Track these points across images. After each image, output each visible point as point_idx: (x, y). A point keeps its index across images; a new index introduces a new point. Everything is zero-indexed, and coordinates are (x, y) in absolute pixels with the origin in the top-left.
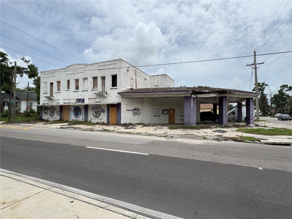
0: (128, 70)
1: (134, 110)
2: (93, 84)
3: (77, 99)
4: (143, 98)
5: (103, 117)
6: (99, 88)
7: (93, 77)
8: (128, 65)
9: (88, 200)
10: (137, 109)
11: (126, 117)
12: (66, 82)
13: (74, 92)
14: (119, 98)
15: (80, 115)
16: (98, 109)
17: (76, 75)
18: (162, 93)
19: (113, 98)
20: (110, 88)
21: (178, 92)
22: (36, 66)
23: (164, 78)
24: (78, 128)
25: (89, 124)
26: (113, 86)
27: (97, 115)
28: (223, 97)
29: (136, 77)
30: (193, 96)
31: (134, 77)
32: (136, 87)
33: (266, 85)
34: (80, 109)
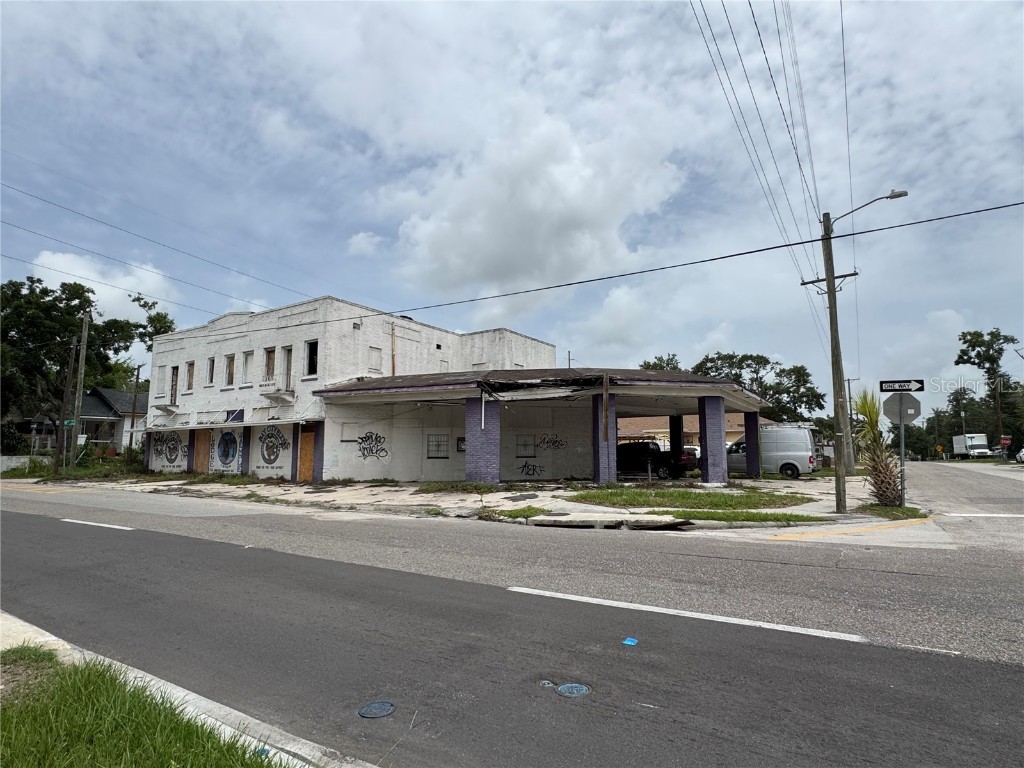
0: (356, 326)
1: (365, 439)
2: (264, 368)
3: (228, 413)
4: (392, 404)
6: (279, 380)
7: (265, 349)
8: (360, 313)
10: (374, 437)
11: (340, 460)
12: (207, 365)
13: (222, 391)
14: (320, 407)
15: (233, 456)
16: (273, 437)
17: (229, 343)
18: (410, 390)
19: (306, 408)
20: (300, 379)
23: (497, 340)
25: (250, 480)
26: (309, 372)
27: (271, 455)
28: (597, 398)
29: (393, 343)
30: (486, 396)
31: (384, 343)
32: (394, 372)
33: (1010, 340)
34: (235, 438)
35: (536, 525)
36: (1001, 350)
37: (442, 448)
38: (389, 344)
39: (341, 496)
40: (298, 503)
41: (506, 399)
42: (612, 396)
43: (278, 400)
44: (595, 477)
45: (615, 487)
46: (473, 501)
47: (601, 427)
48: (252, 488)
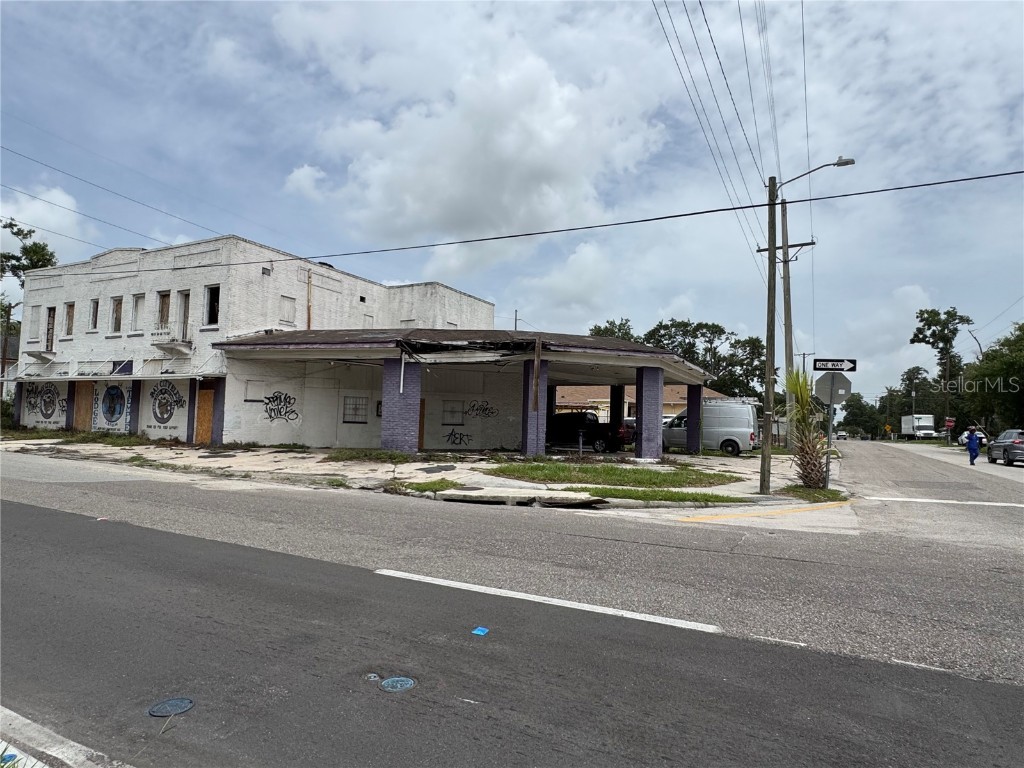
0: (266, 272)
1: (272, 399)
2: (157, 314)
3: (115, 364)
4: (304, 361)
5: (179, 422)
6: (174, 329)
7: (159, 292)
8: (271, 256)
10: (283, 397)
11: (243, 422)
12: (90, 307)
13: (107, 338)
14: (221, 362)
15: (120, 413)
16: (167, 393)
17: (114, 283)
18: (322, 346)
19: (205, 363)
20: (199, 329)
23: (429, 295)
26: (209, 321)
27: (164, 413)
28: (528, 364)
29: (309, 293)
30: (405, 357)
31: (300, 294)
32: (309, 326)
33: (966, 320)
34: (122, 393)
35: (445, 500)
36: (956, 330)
37: (360, 412)
38: (305, 293)
39: (241, 462)
40: (186, 469)
41: (428, 361)
42: (544, 363)
43: (173, 351)
44: (522, 449)
45: (542, 461)
46: (384, 472)
47: (531, 396)
48: (139, 450)
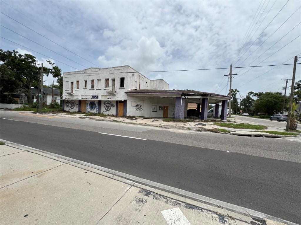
0: (133, 75)
1: (137, 106)
2: (105, 84)
3: (92, 96)
4: (144, 97)
5: (113, 111)
6: (110, 88)
7: (105, 79)
8: (134, 71)
9: (98, 171)
10: (139, 105)
11: (131, 111)
12: (84, 82)
14: (126, 96)
15: (95, 108)
16: (109, 104)
17: (91, 76)
18: (159, 94)
19: (121, 96)
20: (118, 88)
21: (171, 94)
22: (59, 68)
23: (161, 82)
24: (93, 118)
25: (101, 115)
26: (121, 87)
27: (108, 109)
30: (183, 97)
31: (138, 81)
32: (139, 89)
33: (238, 91)
34: (96, 103)
35: (234, 135)
36: (236, 93)
37: (155, 109)
41: (187, 98)
